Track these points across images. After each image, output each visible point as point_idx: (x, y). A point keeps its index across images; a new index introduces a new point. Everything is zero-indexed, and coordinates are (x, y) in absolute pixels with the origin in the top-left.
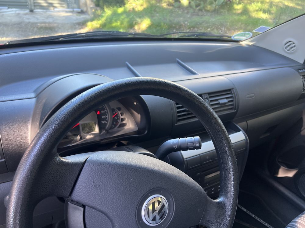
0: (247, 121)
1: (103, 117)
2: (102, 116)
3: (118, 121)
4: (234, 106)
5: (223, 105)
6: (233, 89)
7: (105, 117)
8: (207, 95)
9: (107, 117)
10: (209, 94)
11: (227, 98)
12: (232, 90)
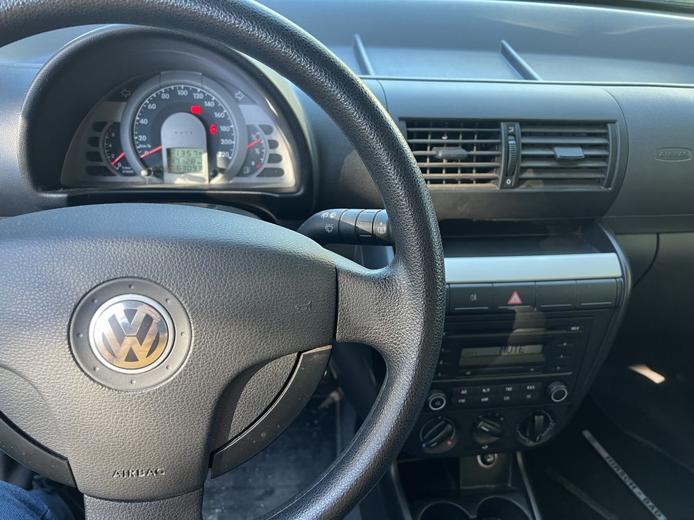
0: (658, 234)
1: (223, 142)
2: (222, 140)
3: (262, 160)
4: (605, 175)
5: (568, 164)
6: (613, 122)
7: (228, 142)
8: (517, 125)
9: (232, 144)
10: (524, 123)
11: (583, 146)
12: (609, 126)
